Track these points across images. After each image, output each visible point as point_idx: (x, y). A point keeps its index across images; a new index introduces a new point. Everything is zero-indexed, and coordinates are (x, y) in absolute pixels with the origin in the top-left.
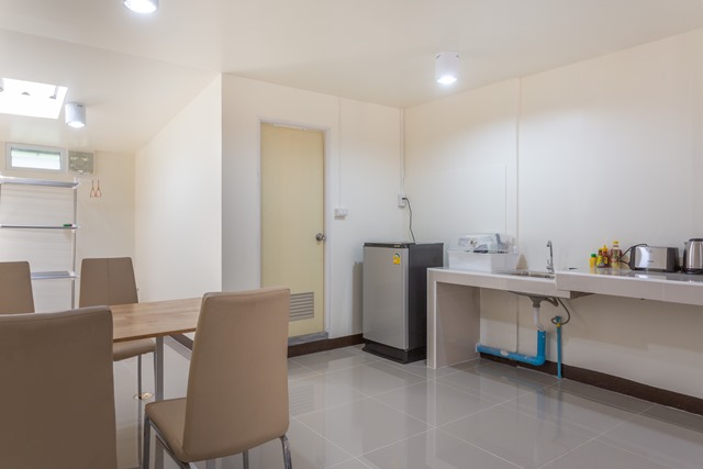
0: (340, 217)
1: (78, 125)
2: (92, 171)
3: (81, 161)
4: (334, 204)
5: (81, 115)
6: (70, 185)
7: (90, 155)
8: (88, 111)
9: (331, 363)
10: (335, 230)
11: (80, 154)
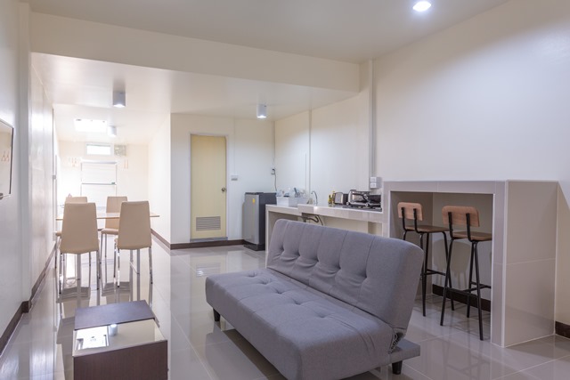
0: (235, 179)
1: (113, 136)
2: (125, 155)
3: (121, 150)
4: (231, 173)
5: (115, 132)
6: (114, 163)
7: (125, 146)
8: (118, 129)
9: (229, 253)
10: (231, 186)
11: (119, 146)
